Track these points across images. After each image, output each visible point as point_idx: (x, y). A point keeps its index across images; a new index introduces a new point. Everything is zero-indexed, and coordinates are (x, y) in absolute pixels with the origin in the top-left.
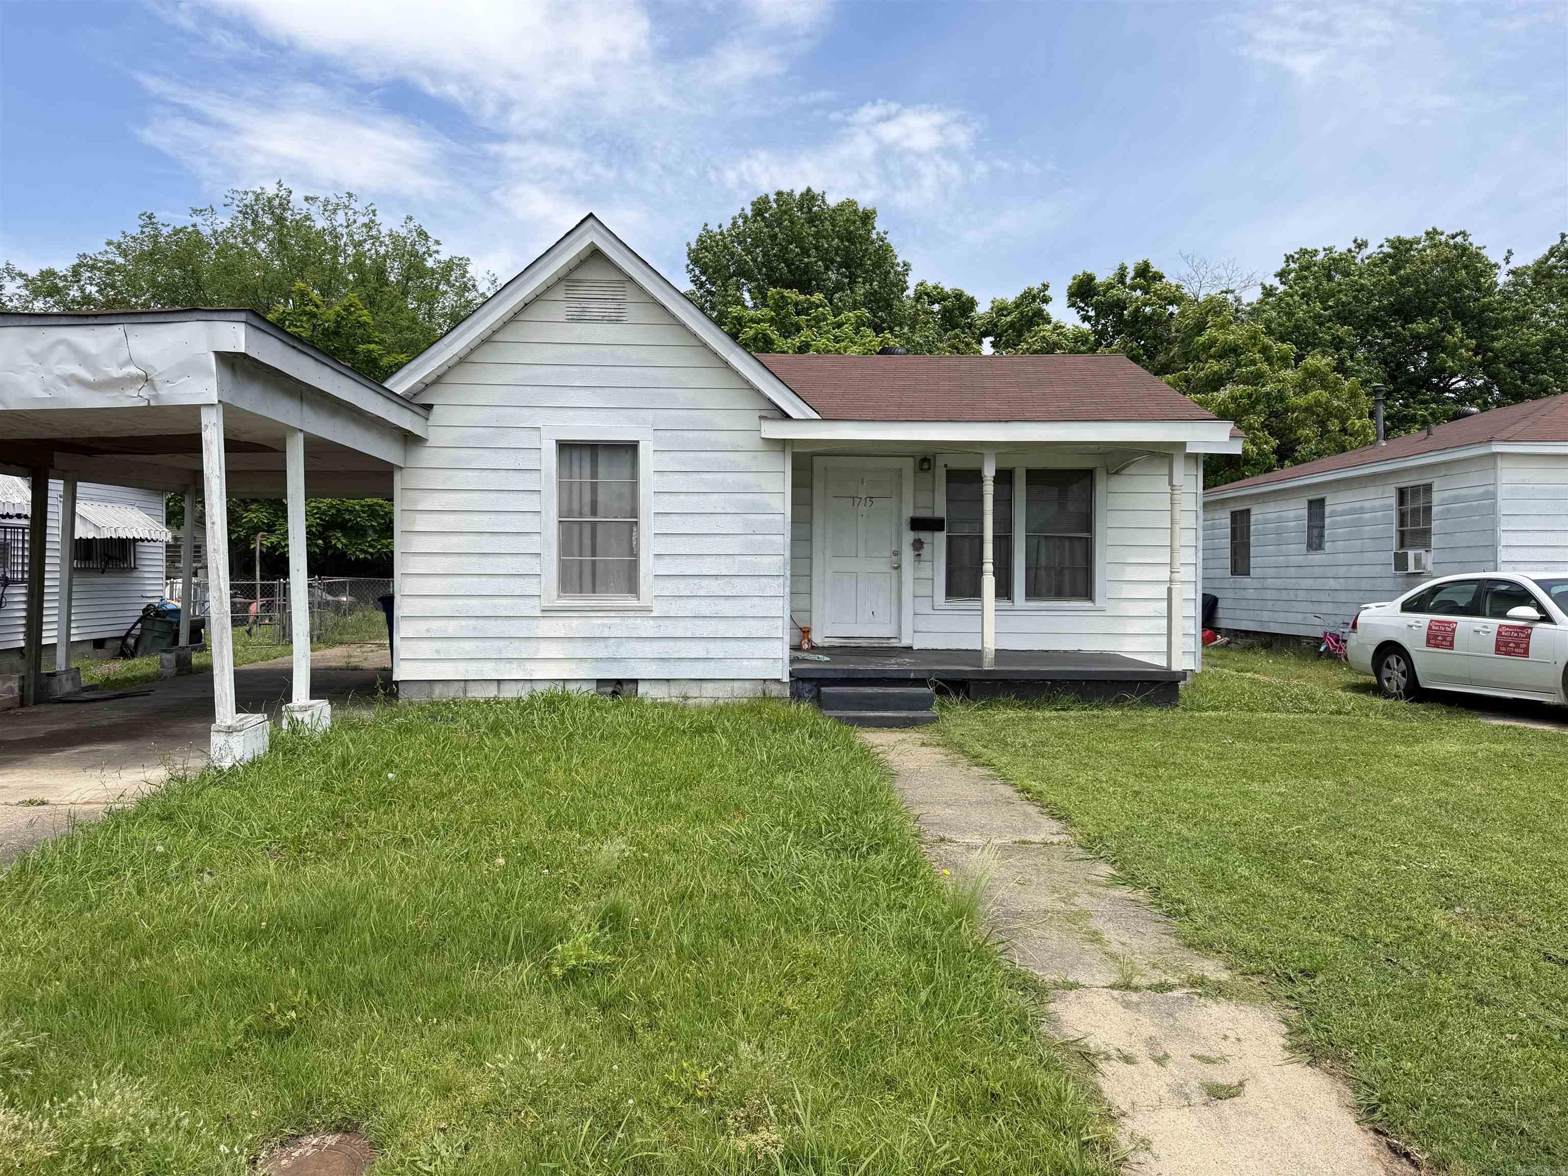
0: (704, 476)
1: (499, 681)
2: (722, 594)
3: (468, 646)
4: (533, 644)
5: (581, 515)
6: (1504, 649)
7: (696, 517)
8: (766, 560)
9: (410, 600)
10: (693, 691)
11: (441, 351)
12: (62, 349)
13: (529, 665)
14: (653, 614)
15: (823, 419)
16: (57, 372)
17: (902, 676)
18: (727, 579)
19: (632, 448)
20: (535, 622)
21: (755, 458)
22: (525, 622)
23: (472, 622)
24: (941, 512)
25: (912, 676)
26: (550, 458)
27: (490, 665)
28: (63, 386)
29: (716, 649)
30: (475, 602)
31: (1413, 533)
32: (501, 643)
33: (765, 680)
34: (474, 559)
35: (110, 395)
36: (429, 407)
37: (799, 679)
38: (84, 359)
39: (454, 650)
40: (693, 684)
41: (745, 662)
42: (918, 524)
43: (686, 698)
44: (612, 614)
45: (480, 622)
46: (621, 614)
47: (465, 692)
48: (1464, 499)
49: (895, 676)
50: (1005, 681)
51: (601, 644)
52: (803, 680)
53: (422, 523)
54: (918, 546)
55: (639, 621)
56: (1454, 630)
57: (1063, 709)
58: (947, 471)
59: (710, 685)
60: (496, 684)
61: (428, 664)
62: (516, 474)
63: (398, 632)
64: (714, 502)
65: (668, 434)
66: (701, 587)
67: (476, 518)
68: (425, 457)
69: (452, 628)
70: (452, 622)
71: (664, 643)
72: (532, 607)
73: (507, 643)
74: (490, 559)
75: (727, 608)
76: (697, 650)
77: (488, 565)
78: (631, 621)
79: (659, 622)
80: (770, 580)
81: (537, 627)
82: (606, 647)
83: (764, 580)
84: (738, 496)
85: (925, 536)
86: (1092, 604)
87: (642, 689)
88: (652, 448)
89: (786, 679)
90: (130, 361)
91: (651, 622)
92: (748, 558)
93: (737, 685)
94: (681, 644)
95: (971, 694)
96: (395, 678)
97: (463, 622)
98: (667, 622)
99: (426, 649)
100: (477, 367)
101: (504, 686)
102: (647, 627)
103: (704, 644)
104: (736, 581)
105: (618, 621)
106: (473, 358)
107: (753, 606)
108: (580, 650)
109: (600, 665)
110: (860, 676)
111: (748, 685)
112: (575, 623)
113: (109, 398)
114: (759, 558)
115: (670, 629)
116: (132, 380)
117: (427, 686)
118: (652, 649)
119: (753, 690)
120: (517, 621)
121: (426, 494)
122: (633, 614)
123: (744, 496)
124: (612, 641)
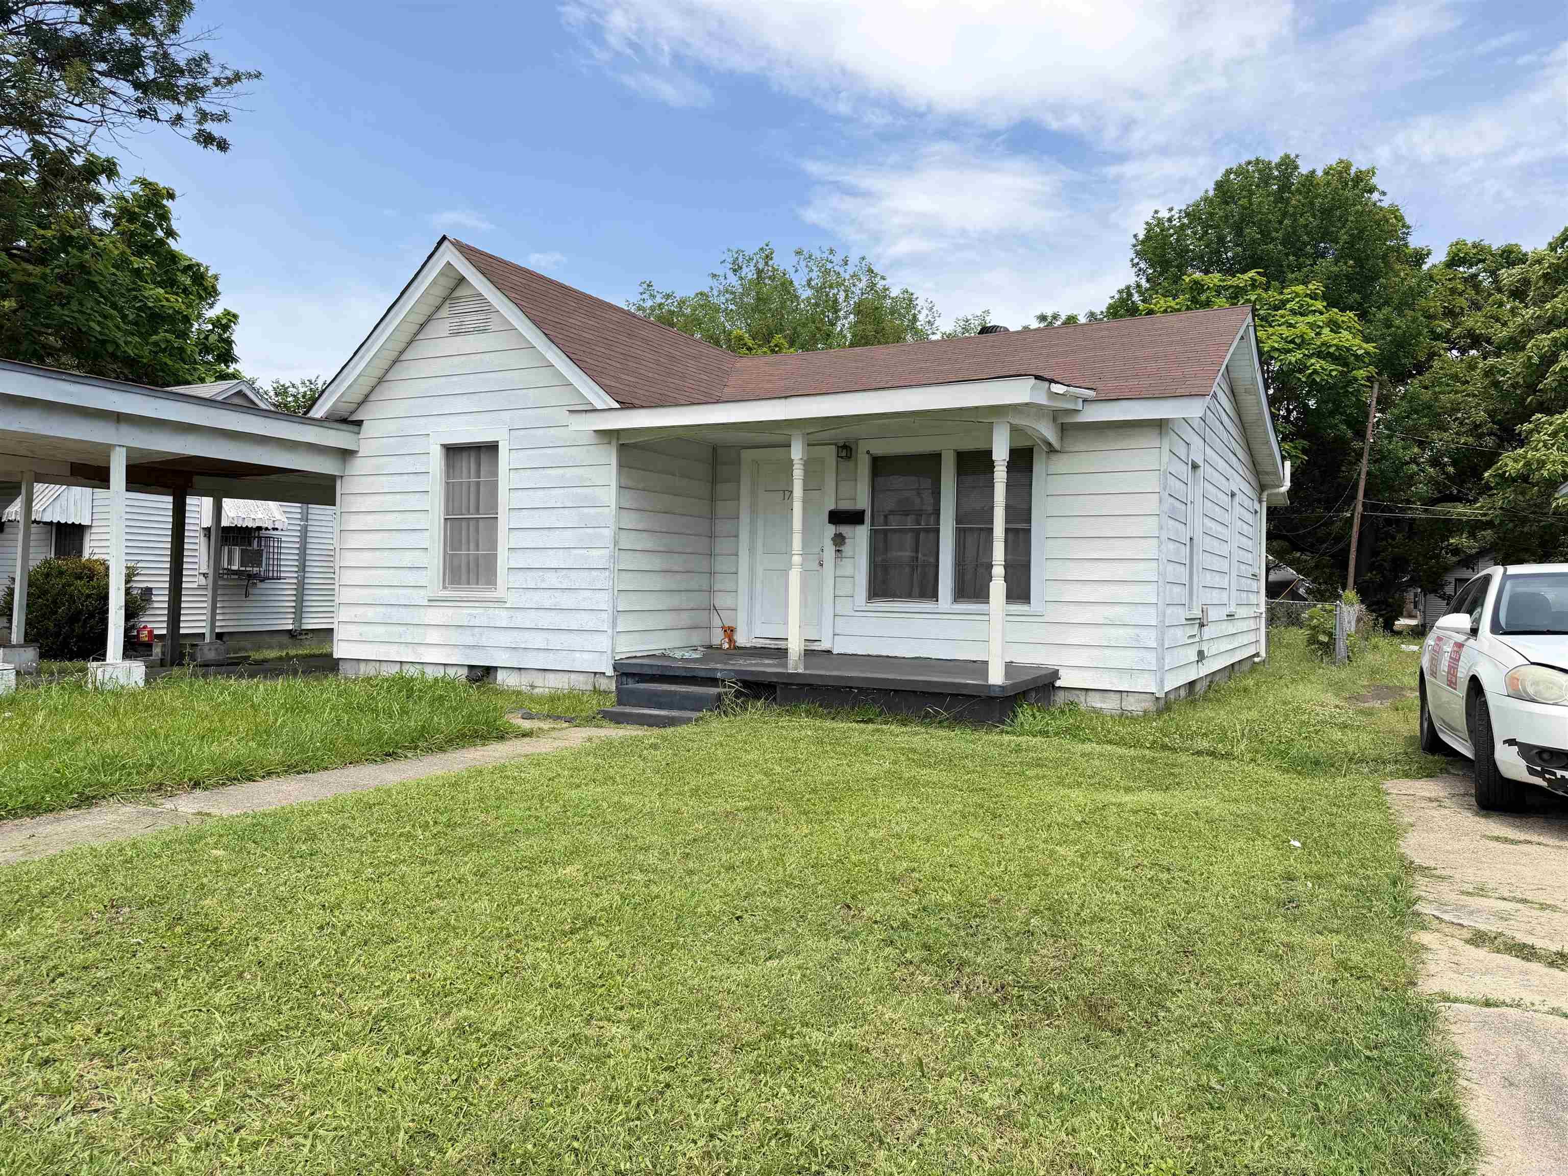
0: (549, 471)
2: (560, 586)
3: (381, 630)
4: (421, 630)
5: (469, 513)
6: (1449, 677)
7: (541, 512)
8: (594, 553)
9: (345, 589)
10: (538, 679)
11: (348, 374)
13: (422, 649)
14: (507, 605)
15: (621, 408)
18: (564, 572)
19: (492, 448)
20: (422, 610)
21: (588, 451)
22: (416, 610)
23: (383, 609)
24: (862, 501)
26: (436, 461)
29: (556, 640)
30: (386, 591)
32: (401, 629)
33: (595, 673)
34: (386, 554)
36: (359, 423)
37: (624, 674)
39: (371, 632)
40: (540, 674)
41: (578, 655)
42: (836, 517)
43: (533, 687)
44: (477, 604)
45: (389, 609)
46: (484, 604)
49: (704, 674)
50: (812, 687)
51: (468, 632)
52: (627, 675)
54: (838, 541)
55: (496, 611)
57: (864, 722)
58: (873, 458)
59: (551, 676)
60: (398, 665)
61: (356, 645)
63: (338, 616)
64: (557, 497)
65: (516, 433)
66: (543, 580)
68: (358, 466)
69: (371, 614)
70: (371, 609)
71: (515, 633)
72: (419, 597)
73: (404, 628)
74: (396, 553)
75: (567, 600)
76: (538, 640)
77: (394, 558)
78: (490, 611)
79: (511, 612)
80: (598, 572)
81: (426, 615)
82: (472, 635)
83: (593, 573)
84: (575, 490)
85: (845, 530)
86: (1028, 608)
87: (501, 676)
88: (508, 448)
89: (610, 672)
91: (506, 613)
92: (582, 552)
93: (573, 676)
94: (527, 635)
95: (778, 700)
96: (335, 656)
97: (378, 609)
98: (518, 613)
99: (356, 632)
100: (392, 384)
101: (406, 667)
102: (502, 617)
103: (545, 635)
104: (573, 574)
105: (480, 611)
106: (388, 377)
107: (584, 599)
108: (455, 637)
109: (470, 651)
110: (671, 674)
111: (582, 678)
112: (450, 611)
115: (521, 619)
118: (506, 639)
119: (586, 683)
120: (411, 609)
121: (351, 497)
122: (491, 605)
123: (579, 490)
124: (477, 629)
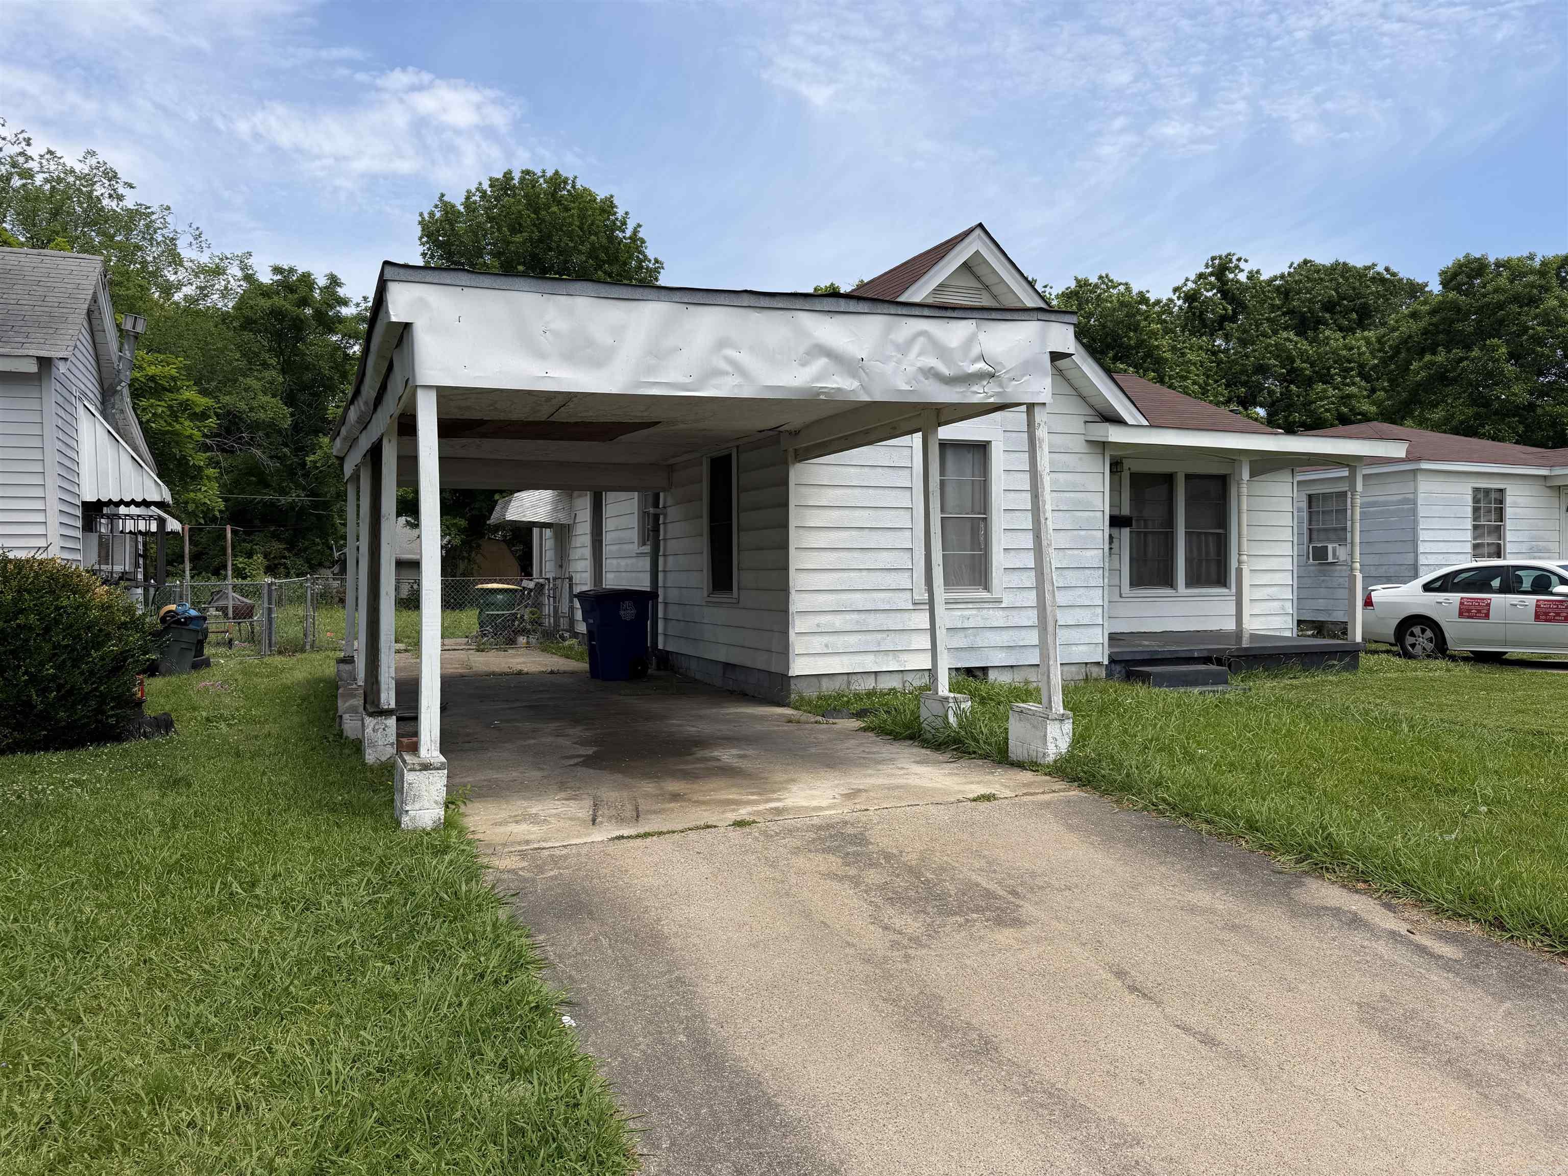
1: (876, 672)
3: (853, 639)
4: (905, 636)
6: (1544, 617)
8: (1089, 553)
9: (804, 595)
12: (921, 340)
13: (904, 657)
14: (1003, 605)
15: (1151, 426)
16: (919, 364)
17: (1188, 655)
18: (1060, 571)
19: (985, 447)
20: (907, 615)
21: (1080, 459)
22: (899, 615)
23: (855, 616)
24: (1126, 508)
25: (1196, 655)
26: (919, 455)
27: (870, 658)
28: (922, 379)
30: (858, 596)
31: (1319, 530)
32: (879, 636)
33: (1086, 663)
34: (856, 554)
35: (958, 390)
37: (1114, 662)
38: (942, 351)
39: (840, 642)
41: (1074, 648)
43: (1027, 682)
44: (970, 606)
45: (863, 616)
46: (977, 605)
47: (849, 683)
48: (1385, 504)
49: (1183, 655)
50: (1255, 656)
51: (961, 634)
52: (1118, 662)
53: (815, 519)
55: (991, 611)
56: (1489, 605)
57: (1294, 678)
58: (1131, 474)
60: (873, 676)
61: (817, 658)
62: (890, 470)
63: (793, 628)
65: (1014, 435)
67: (858, 513)
69: (838, 622)
70: (838, 617)
71: (1011, 632)
72: (905, 601)
73: (884, 635)
74: (870, 554)
75: (1062, 598)
77: (870, 559)
78: (985, 611)
79: (1008, 612)
80: (1092, 571)
81: (910, 620)
82: (966, 637)
83: (1087, 572)
84: (1067, 495)
85: (1115, 532)
86: (1227, 590)
87: (992, 675)
88: (1002, 448)
89: (1106, 662)
90: (982, 357)
91: (1001, 613)
92: (1076, 552)
94: (1024, 633)
96: (790, 674)
97: (848, 617)
98: (1014, 613)
99: (817, 644)
101: (881, 678)
102: (997, 618)
104: (1068, 573)
105: (974, 612)
107: (1080, 596)
109: (963, 654)
110: (1159, 657)
111: (1074, 669)
113: (957, 392)
114: (1084, 552)
115: (1016, 618)
116: (980, 376)
117: (815, 680)
118: (1004, 638)
119: (1078, 673)
120: (893, 615)
121: (816, 490)
122: (986, 605)
123: (1072, 495)
124: (970, 631)
